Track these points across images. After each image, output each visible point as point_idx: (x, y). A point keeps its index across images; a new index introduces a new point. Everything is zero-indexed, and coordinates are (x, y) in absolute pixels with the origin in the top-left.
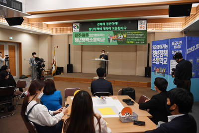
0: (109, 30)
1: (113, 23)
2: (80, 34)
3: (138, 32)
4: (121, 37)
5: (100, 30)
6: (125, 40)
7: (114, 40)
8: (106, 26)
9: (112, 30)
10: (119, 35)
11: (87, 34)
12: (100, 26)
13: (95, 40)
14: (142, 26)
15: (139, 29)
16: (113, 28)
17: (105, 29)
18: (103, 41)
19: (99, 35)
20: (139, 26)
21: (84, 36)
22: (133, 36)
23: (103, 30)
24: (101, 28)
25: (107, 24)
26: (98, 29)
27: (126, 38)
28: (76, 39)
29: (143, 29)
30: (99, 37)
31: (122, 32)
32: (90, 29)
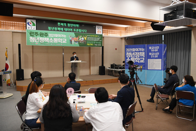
0: (70, 31)
1: (75, 25)
2: (36, 33)
3: (96, 36)
4: (82, 39)
5: (61, 31)
6: (85, 42)
7: (76, 42)
8: (67, 27)
9: (73, 31)
10: (80, 37)
11: (46, 33)
12: (61, 26)
13: (56, 41)
14: (99, 31)
15: (97, 33)
16: (74, 30)
17: (66, 29)
18: (64, 42)
19: (60, 36)
20: (97, 30)
21: (42, 35)
22: (92, 39)
23: (64, 31)
24: (62, 29)
25: (69, 25)
26: (59, 29)
27: (87, 41)
28: (31, 38)
29: (99, 34)
30: (60, 38)
31: (83, 35)
32: (49, 28)
